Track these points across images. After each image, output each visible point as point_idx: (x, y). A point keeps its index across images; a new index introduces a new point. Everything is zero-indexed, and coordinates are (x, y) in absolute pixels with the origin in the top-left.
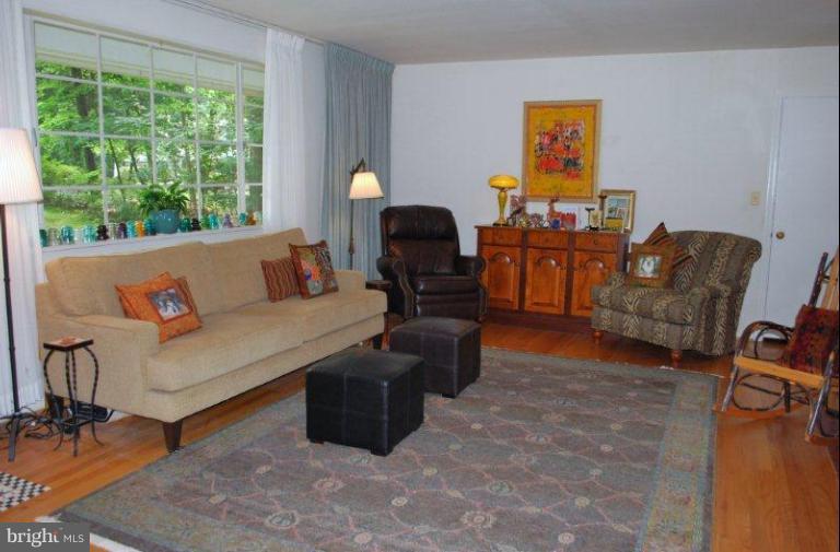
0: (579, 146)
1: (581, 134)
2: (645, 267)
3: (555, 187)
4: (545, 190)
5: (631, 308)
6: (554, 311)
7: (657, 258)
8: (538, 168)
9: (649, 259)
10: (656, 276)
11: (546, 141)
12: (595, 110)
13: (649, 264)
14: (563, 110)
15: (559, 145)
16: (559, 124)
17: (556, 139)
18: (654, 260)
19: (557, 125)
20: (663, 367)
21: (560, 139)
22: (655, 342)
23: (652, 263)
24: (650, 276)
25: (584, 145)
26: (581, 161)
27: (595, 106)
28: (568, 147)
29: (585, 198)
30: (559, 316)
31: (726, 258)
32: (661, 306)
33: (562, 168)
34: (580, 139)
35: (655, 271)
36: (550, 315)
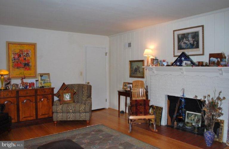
0: (29, 58)
1: (30, 54)
2: (66, 97)
3: (21, 73)
4: (17, 75)
5: (71, 111)
6: (32, 118)
7: (70, 94)
8: (14, 67)
9: (67, 94)
10: (71, 99)
11: (16, 57)
12: (35, 47)
13: (67, 96)
14: (23, 45)
15: (22, 58)
16: (21, 51)
17: (20, 56)
18: (69, 95)
19: (20, 51)
20: (87, 126)
21: (22, 56)
22: (81, 119)
23: (68, 96)
24: (69, 100)
25: (31, 58)
26: (30, 64)
27: (34, 45)
28: (25, 59)
29: (33, 77)
30: (34, 120)
31: (87, 91)
32: (82, 108)
33: (23, 66)
34: (30, 56)
35: (70, 98)
36: (31, 120)
